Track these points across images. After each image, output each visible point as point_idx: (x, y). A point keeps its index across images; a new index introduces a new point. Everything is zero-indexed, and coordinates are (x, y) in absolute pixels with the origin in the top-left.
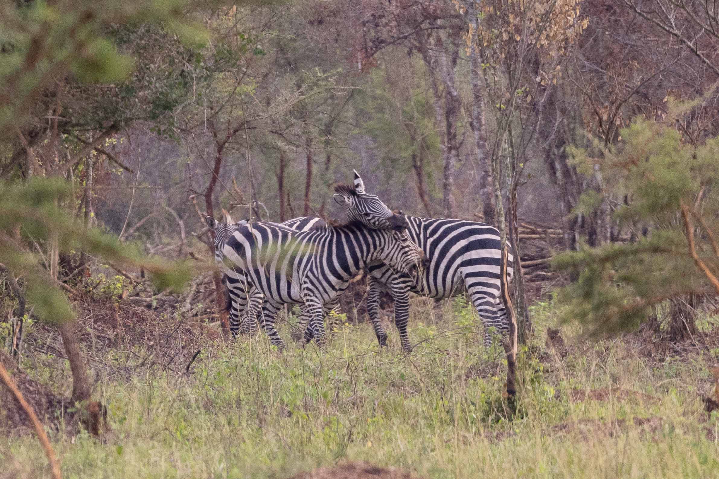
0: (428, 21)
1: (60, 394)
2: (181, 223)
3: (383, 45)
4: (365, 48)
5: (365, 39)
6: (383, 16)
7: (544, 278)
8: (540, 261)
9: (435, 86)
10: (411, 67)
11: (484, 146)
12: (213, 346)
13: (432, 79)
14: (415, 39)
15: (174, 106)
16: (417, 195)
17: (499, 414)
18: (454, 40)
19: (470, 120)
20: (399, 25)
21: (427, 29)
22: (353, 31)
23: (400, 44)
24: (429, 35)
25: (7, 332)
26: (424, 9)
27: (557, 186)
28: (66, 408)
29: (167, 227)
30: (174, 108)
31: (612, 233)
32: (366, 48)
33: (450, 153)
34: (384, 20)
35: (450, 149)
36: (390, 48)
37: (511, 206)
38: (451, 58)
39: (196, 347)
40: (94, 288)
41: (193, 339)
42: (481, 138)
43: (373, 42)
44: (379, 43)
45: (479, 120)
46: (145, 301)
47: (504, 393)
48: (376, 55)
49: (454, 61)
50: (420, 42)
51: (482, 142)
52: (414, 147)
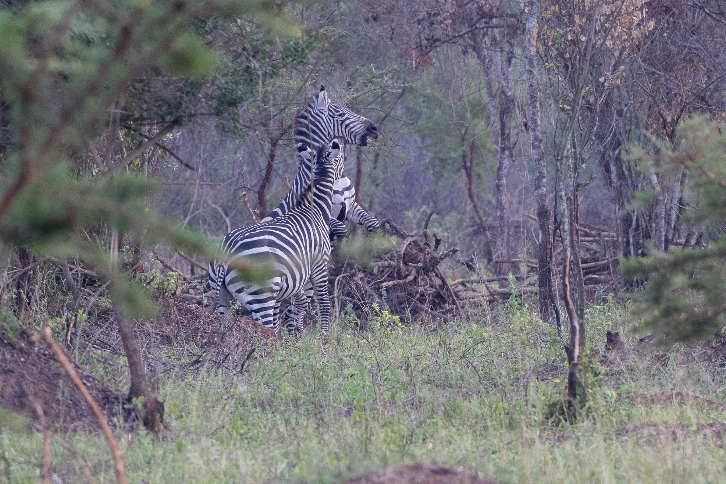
0: (484, 20)
1: (118, 390)
2: (227, 220)
3: (438, 43)
4: (419, 46)
5: (420, 38)
6: (439, 14)
7: (597, 282)
8: (593, 264)
9: (489, 86)
10: (466, 65)
11: (539, 147)
12: (266, 344)
13: (486, 78)
14: (470, 38)
15: (240, 103)
16: (467, 196)
17: (561, 417)
18: (510, 39)
19: (524, 120)
20: (454, 23)
21: (483, 28)
22: (408, 28)
23: (455, 43)
24: (484, 35)
25: (61, 327)
26: (480, 8)
27: (612, 189)
28: (123, 404)
29: (213, 225)
30: (239, 105)
31: (666, 236)
32: (421, 46)
33: (504, 154)
34: (439, 18)
35: (503, 150)
36: (445, 47)
37: (572, 207)
38: (505, 58)
39: (250, 345)
40: (148, 284)
41: (247, 337)
42: (536, 138)
43: (428, 40)
44: (433, 41)
45: (534, 121)
46: (195, 298)
47: (564, 396)
48: (432, 53)
49: (509, 60)
50: (475, 41)
51: (537, 143)
52: (464, 148)
